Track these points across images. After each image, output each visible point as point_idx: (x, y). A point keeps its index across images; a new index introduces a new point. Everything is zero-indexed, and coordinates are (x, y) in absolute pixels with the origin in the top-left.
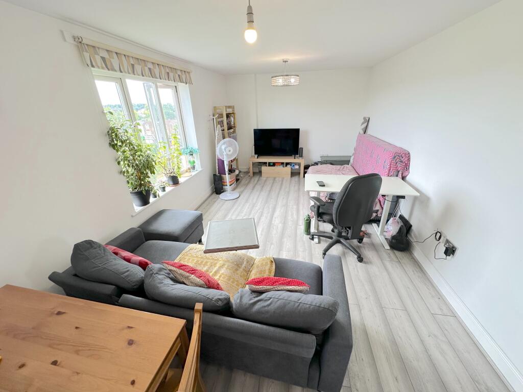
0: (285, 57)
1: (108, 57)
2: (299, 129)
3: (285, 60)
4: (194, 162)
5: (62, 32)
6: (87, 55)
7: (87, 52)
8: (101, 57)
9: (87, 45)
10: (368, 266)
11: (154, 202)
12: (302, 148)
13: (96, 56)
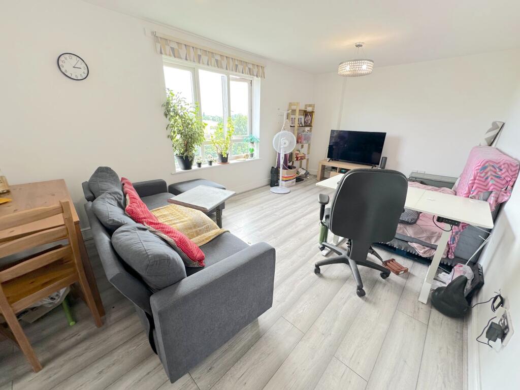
0: (358, 41)
1: (177, 48)
2: (385, 134)
3: (358, 44)
4: (253, 150)
5: (144, 29)
6: (158, 46)
7: (159, 43)
8: (171, 47)
9: (161, 38)
10: (367, 305)
11: (195, 170)
12: (386, 158)
13: (166, 46)
